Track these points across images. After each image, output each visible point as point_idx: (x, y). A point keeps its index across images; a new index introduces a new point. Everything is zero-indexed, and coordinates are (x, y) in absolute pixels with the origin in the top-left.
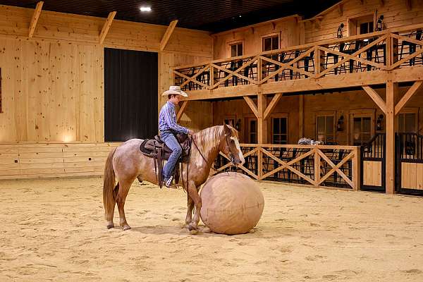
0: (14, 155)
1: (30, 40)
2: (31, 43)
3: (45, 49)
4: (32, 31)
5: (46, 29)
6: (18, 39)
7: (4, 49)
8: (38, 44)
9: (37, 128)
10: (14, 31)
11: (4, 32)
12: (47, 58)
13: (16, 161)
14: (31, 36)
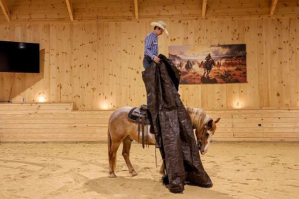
0: (257, 120)
1: (271, 18)
2: (273, 20)
3: (285, 23)
4: (273, 8)
5: (286, 6)
6: (261, 18)
7: (249, 28)
8: (278, 20)
9: (278, 95)
10: (257, 12)
11: (248, 14)
12: (288, 31)
13: (260, 125)
14: (272, 13)
